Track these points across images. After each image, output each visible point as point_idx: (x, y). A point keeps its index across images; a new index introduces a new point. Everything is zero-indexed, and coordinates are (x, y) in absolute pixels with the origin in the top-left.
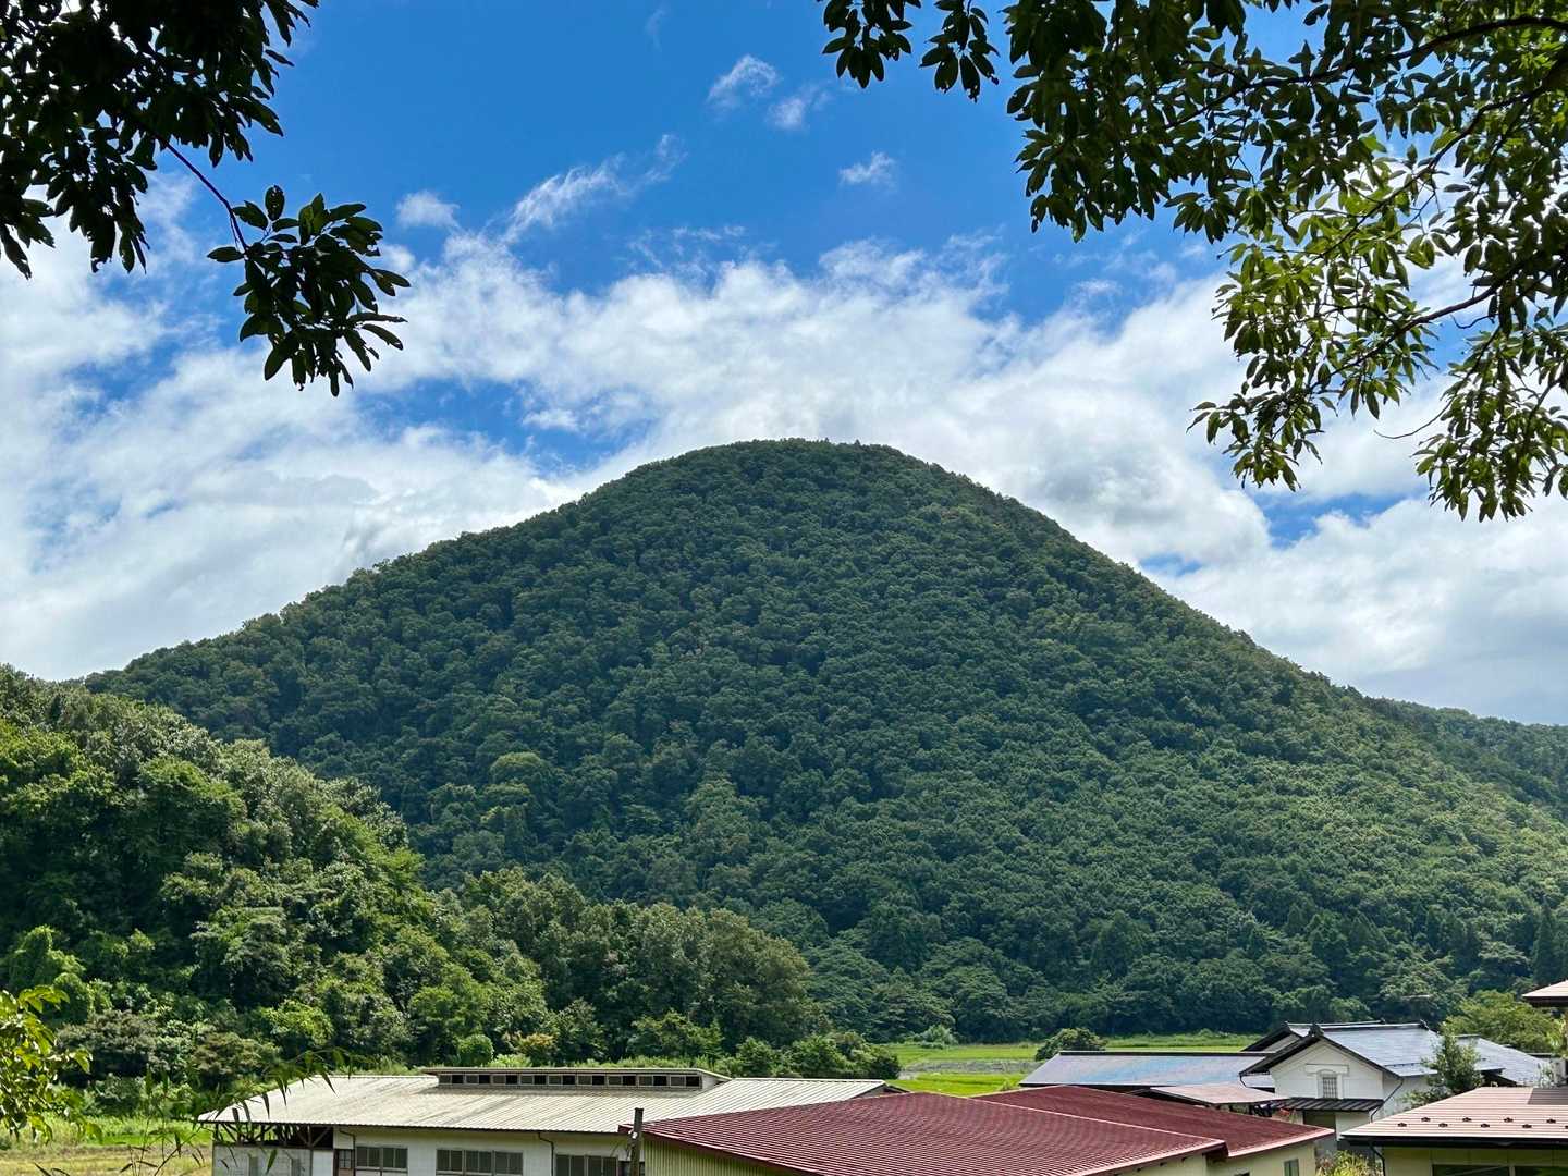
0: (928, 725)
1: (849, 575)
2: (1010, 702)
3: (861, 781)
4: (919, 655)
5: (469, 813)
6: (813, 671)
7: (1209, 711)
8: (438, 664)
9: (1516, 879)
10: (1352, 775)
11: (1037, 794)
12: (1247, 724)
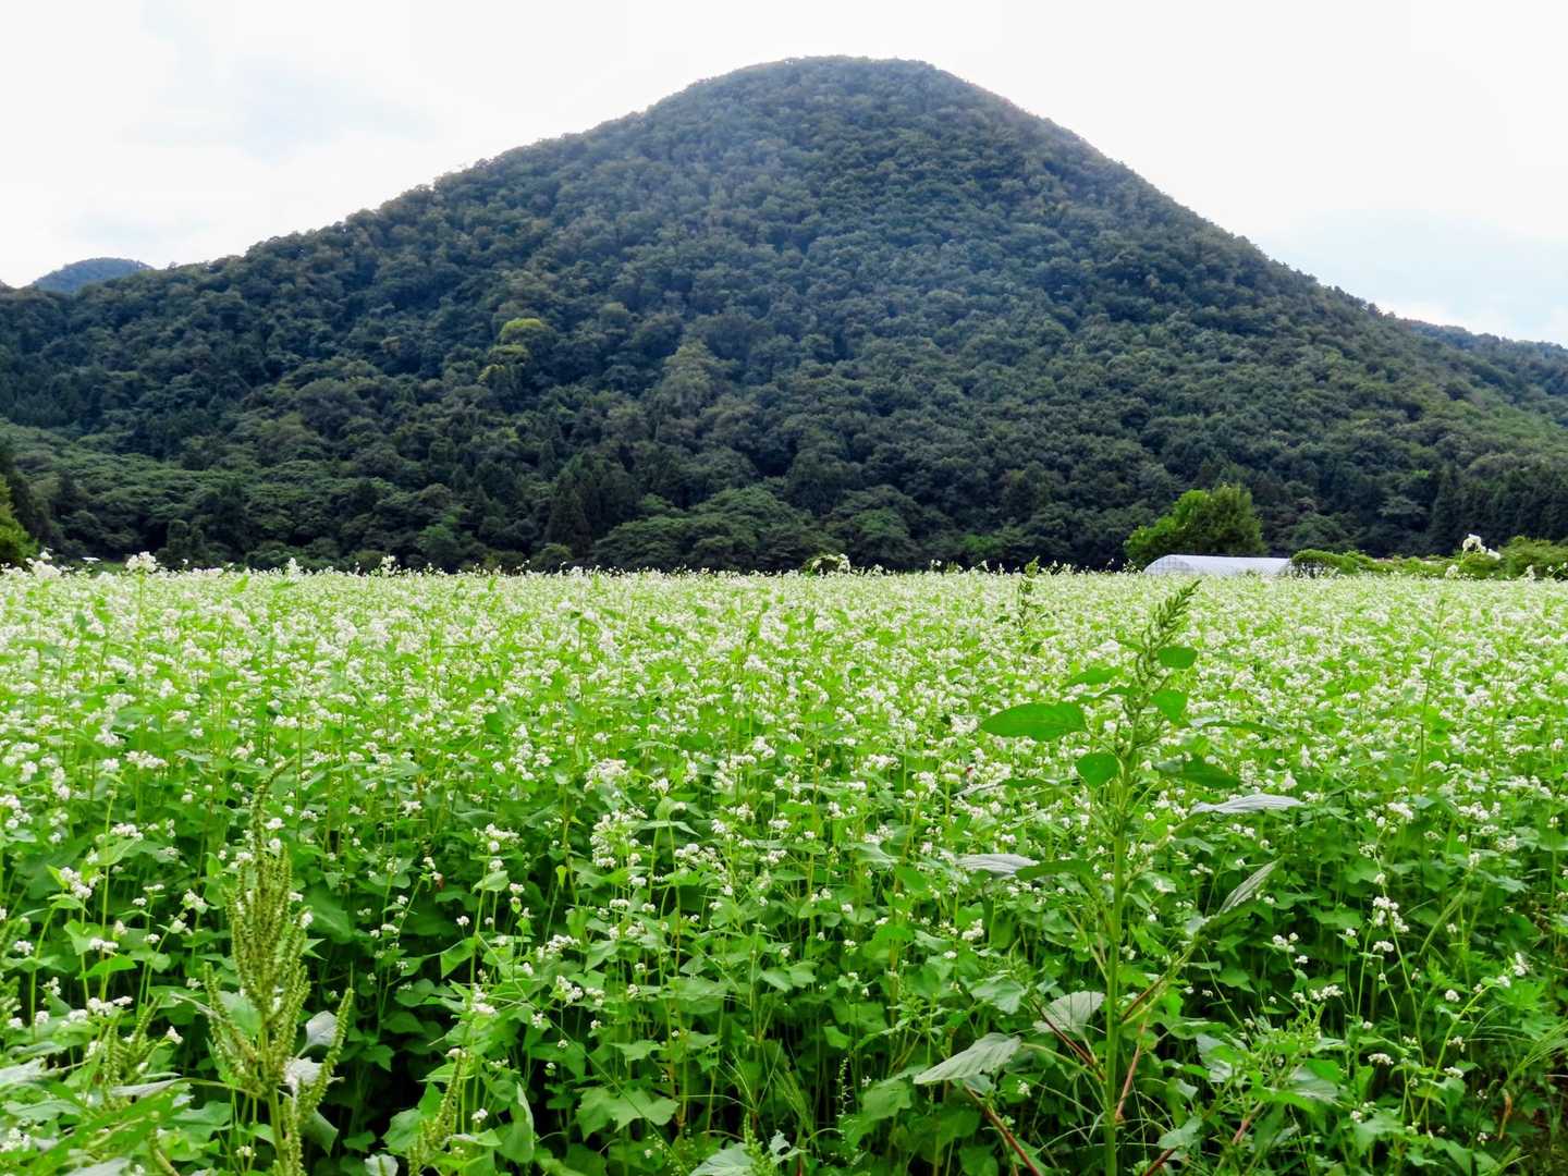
0: (899, 297)
1: (856, 166)
2: (984, 276)
3: (827, 346)
4: (906, 235)
5: (470, 371)
6: (804, 249)
7: (1172, 288)
8: (485, 246)
9: (1435, 440)
10: (1297, 346)
11: (988, 357)
12: (1206, 300)
